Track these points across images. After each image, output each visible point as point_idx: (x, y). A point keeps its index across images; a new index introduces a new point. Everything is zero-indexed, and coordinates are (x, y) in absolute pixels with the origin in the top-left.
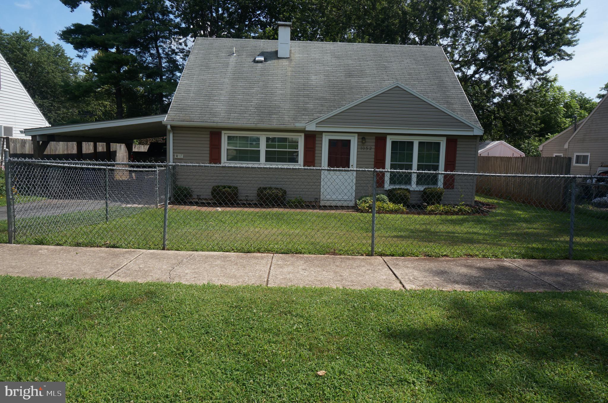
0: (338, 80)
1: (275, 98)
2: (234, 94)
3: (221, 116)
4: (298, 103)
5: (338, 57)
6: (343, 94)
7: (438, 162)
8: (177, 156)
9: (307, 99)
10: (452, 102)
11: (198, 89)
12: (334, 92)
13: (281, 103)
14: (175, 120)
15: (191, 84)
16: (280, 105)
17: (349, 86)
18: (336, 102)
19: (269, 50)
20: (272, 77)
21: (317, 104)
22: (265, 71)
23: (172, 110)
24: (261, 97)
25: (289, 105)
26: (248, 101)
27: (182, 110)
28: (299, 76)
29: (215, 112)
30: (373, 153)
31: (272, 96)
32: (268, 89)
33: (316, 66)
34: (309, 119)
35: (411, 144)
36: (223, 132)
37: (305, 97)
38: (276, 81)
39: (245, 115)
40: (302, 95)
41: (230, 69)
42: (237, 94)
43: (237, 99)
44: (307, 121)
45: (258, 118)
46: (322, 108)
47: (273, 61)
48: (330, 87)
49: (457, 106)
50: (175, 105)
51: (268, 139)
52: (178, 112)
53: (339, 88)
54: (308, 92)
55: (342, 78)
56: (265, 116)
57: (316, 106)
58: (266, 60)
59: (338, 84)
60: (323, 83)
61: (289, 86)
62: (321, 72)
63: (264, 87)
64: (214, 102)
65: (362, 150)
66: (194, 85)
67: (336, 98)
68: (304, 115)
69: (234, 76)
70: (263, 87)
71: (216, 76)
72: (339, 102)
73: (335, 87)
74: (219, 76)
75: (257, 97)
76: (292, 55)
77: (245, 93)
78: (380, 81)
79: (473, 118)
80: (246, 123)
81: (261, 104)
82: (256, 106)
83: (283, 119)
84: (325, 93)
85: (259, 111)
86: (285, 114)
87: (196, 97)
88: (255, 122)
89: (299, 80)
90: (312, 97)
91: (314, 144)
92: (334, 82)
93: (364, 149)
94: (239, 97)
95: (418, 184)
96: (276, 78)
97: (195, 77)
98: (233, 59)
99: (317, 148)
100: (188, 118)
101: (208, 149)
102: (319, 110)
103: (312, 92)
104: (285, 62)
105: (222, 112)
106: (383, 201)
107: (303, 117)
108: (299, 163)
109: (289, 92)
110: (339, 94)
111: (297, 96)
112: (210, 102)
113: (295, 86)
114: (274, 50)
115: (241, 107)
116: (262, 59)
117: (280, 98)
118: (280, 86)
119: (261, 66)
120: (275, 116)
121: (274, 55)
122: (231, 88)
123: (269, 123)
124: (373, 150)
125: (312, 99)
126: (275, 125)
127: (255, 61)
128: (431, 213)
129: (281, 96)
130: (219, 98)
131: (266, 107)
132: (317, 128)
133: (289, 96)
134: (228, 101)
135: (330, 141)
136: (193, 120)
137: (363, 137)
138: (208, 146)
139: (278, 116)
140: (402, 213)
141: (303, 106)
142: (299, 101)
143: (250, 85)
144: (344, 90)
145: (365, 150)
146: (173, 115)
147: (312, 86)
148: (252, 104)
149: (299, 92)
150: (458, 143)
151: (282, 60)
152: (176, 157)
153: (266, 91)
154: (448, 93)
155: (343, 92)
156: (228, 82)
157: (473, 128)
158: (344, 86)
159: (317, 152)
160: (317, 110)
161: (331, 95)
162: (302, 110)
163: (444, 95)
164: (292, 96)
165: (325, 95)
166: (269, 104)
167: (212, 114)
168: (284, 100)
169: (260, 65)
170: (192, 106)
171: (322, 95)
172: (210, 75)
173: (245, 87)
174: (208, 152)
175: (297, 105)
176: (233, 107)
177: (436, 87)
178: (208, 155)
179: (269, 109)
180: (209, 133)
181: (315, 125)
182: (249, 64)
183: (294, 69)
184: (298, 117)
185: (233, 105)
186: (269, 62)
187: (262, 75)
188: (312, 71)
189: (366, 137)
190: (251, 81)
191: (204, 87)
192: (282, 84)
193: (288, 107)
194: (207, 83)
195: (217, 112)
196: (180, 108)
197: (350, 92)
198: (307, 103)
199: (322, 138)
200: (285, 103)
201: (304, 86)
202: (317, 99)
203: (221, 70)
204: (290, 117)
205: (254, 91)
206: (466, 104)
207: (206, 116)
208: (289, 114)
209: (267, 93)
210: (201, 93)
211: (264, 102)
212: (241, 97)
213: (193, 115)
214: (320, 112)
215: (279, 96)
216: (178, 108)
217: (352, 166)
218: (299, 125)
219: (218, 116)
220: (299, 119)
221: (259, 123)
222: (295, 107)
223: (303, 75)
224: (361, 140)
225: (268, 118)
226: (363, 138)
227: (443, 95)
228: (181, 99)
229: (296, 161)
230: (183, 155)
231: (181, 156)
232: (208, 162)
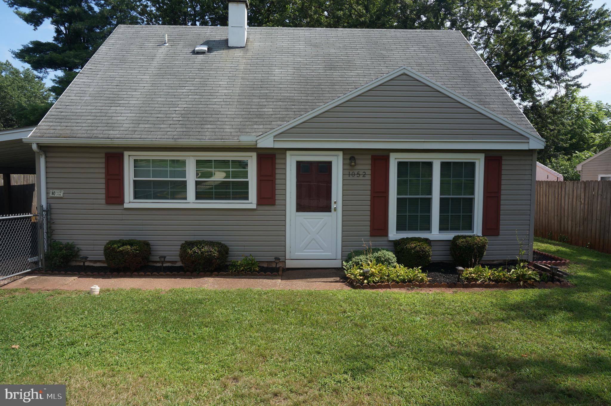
0: (313, 74)
1: (215, 100)
2: (154, 96)
3: (122, 129)
4: (249, 106)
5: (315, 46)
6: (321, 92)
7: (473, 193)
8: (53, 194)
9: (265, 100)
10: (488, 100)
11: (99, 90)
12: (306, 89)
13: (223, 106)
14: (45, 135)
15: (91, 84)
16: (221, 110)
17: (329, 81)
18: (309, 104)
19: (218, 38)
20: (215, 72)
21: (279, 107)
22: (207, 65)
23: (47, 120)
24: (193, 100)
25: (234, 110)
26: (172, 105)
27: (63, 120)
28: (257, 70)
29: (114, 122)
30: (369, 182)
31: (210, 97)
32: (206, 88)
33: (283, 57)
34: (263, 130)
35: (429, 165)
36: (126, 154)
37: (261, 97)
38: (220, 78)
39: (162, 126)
40: (258, 94)
41: (155, 63)
42: (157, 96)
43: (156, 102)
44: (261, 133)
45: (182, 130)
46: (286, 113)
47: (221, 51)
48: (301, 84)
49: (497, 106)
50: (53, 113)
51: (198, 162)
52: (55, 124)
53: (314, 84)
54: (267, 91)
55: (319, 71)
56: (194, 126)
57: (277, 110)
58: (210, 50)
59: (314, 78)
60: (290, 78)
61: (239, 83)
62: (289, 63)
63: (201, 85)
64: (118, 108)
65: (351, 177)
66: (95, 84)
67: (309, 98)
68: (256, 123)
69: (159, 72)
70: (200, 85)
71: (131, 72)
72: (314, 104)
73: (309, 84)
74: (136, 72)
75: (187, 100)
76: (249, 44)
77: (170, 94)
78: (377, 75)
79: (524, 123)
80: (161, 139)
81: (191, 109)
82: (183, 112)
83: (222, 130)
84: (293, 92)
85: (186, 119)
86: (227, 123)
87: (92, 101)
88: (175, 137)
89: (255, 75)
90: (271, 97)
91: (273, 169)
92: (307, 76)
93: (353, 175)
94: (159, 99)
95: (442, 228)
96: (221, 72)
97: (100, 73)
98: (163, 50)
99: (277, 176)
100: (68, 132)
101: (103, 181)
102: (281, 116)
103: (272, 91)
104: (238, 53)
105: (126, 122)
106: (388, 262)
107: (255, 126)
108: (250, 201)
109: (237, 92)
110: (314, 92)
111: (248, 97)
112: (112, 108)
113: (247, 83)
114: (224, 38)
115: (160, 113)
116: (205, 48)
117: (222, 100)
118: (226, 83)
119: (203, 58)
120: (209, 126)
121: (224, 44)
122: (150, 88)
123: (198, 137)
124: (369, 177)
125: (272, 100)
126: (207, 139)
127: (195, 53)
128: (470, 283)
129: (224, 97)
130: (127, 102)
131: (199, 112)
132: (276, 142)
133: (237, 97)
134: (140, 105)
135: (299, 163)
136: (74, 135)
137: (351, 156)
138: (103, 176)
139: (215, 126)
140: (421, 284)
141: (256, 110)
142: (251, 104)
143: (181, 82)
144: (323, 87)
145: (356, 177)
146: (45, 127)
147: (273, 83)
148: (177, 109)
149: (253, 92)
150: (503, 163)
151: (234, 50)
152: (51, 195)
153: (203, 91)
154: (479, 89)
155: (320, 89)
156: (147, 80)
157: (528, 139)
158: (322, 81)
159: (277, 182)
160: (279, 116)
161: (302, 95)
162: (254, 116)
163: (473, 92)
164: (241, 97)
165: (292, 95)
166: (203, 109)
167: (109, 125)
168: (228, 103)
169: (201, 56)
170: (81, 114)
171: (288, 95)
172: (122, 71)
173: (172, 85)
174: (103, 186)
175: (248, 110)
176: (146, 115)
177: (460, 81)
178: (104, 191)
179: (202, 116)
180: (104, 155)
181: (272, 139)
182: (186, 56)
183: (250, 61)
184: (246, 127)
185: (147, 112)
186: (215, 53)
187: (200, 70)
188: (275, 63)
189: (356, 157)
190: (182, 77)
191: (110, 87)
192: (228, 80)
193: (233, 113)
194: (115, 82)
195: (119, 122)
196: (60, 117)
197: (331, 89)
198: (264, 107)
199: (285, 159)
200: (229, 106)
201: (262, 83)
202: (280, 100)
203: (142, 64)
204: (234, 127)
205: (185, 91)
206: (509, 103)
207: (99, 128)
208: (233, 123)
209: (204, 94)
210: (102, 95)
211: (196, 106)
212: (163, 99)
213: (77, 128)
214: (282, 119)
215: (221, 97)
216: (57, 117)
217: (335, 202)
218: (246, 139)
219: (118, 129)
220: (247, 130)
221: (182, 137)
222: (243, 113)
223: (262, 68)
224: (348, 162)
225: (197, 130)
226: (352, 159)
227: (471, 92)
228: (67, 104)
229: (246, 197)
230: (62, 192)
231: (59, 193)
232: (104, 201)
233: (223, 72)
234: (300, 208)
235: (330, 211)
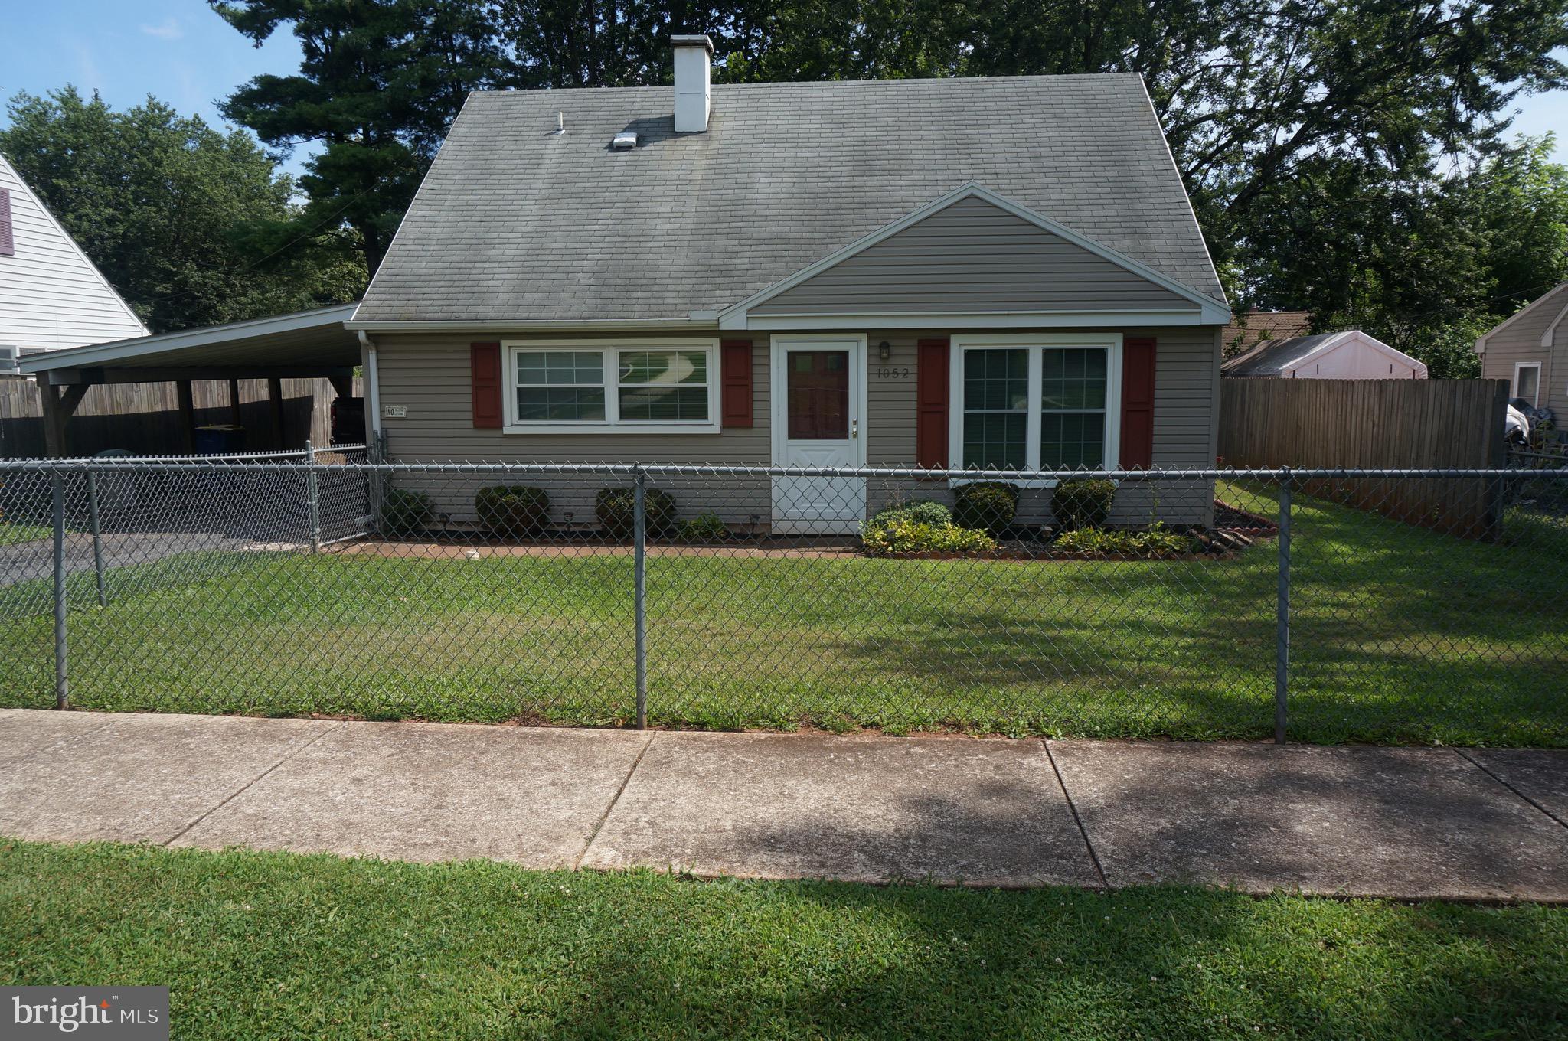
0: (830, 184)
1: (650, 245)
2: (544, 240)
3: (497, 302)
4: (709, 255)
5: (840, 123)
6: (838, 223)
7: (1103, 405)
8: (389, 412)
9: (736, 242)
10: (1150, 230)
11: (452, 230)
12: (813, 218)
13: (664, 256)
14: (378, 317)
15: (436, 219)
16: (660, 262)
17: (856, 200)
18: (814, 247)
19: (656, 113)
20: (650, 188)
21: (760, 254)
22: (635, 173)
23: (375, 290)
24: (612, 245)
25: (682, 262)
26: (576, 257)
27: (402, 290)
28: (725, 181)
29: (485, 289)
30: (914, 387)
31: (642, 238)
32: (634, 221)
33: (776, 150)
34: (730, 299)
35: (1022, 355)
36: (505, 344)
37: (730, 236)
38: (659, 199)
39: (562, 295)
40: (725, 231)
41: (543, 174)
42: (551, 240)
43: (548, 251)
44: (726, 305)
45: (594, 301)
46: (772, 266)
47: (662, 143)
48: (804, 206)
49: (1162, 242)
50: (384, 277)
51: (622, 355)
52: (389, 296)
53: (829, 206)
54: (741, 224)
55: (841, 179)
56: (614, 295)
57: (757, 260)
58: (641, 142)
59: (829, 195)
60: (787, 196)
61: (693, 210)
62: (786, 164)
63: (626, 216)
64: (487, 264)
65: (882, 379)
66: (443, 219)
67: (816, 235)
68: (719, 286)
69: (551, 191)
70: (623, 216)
71: (502, 192)
72: (823, 247)
73: (820, 206)
74: (511, 192)
75: (601, 245)
76: (714, 124)
77: (572, 234)
78: (948, 182)
79: (1205, 275)
80: (561, 318)
81: (609, 263)
82: (596, 268)
83: (660, 301)
84: (788, 223)
85: (600, 282)
86: (669, 287)
87: (443, 253)
88: (585, 314)
89: (723, 192)
90: (748, 236)
91: (749, 366)
92: (817, 190)
93: (886, 374)
94: (554, 245)
96: (660, 188)
97: (449, 197)
98: (555, 144)
99: (756, 379)
100: (413, 309)
101: (469, 390)
102: (763, 272)
103: (751, 224)
104: (692, 145)
105: (502, 289)
106: (935, 521)
107: (718, 293)
108: (710, 421)
109: (689, 226)
110: (825, 223)
111: (708, 237)
112: (478, 265)
113: (708, 208)
114: (666, 113)
115: (556, 272)
116: (631, 139)
117: (662, 244)
118: (669, 210)
119: (628, 158)
120: (640, 294)
121: (664, 128)
122: (537, 223)
123: (622, 314)
124: (913, 378)
125: (749, 242)
126: (636, 318)
127: (614, 148)
128: (1071, 553)
129: (666, 238)
130: (500, 252)
131: (622, 269)
132: (750, 321)
133: (688, 238)
134: (523, 258)
135: (792, 356)
136: (423, 315)
137: (882, 342)
138: (469, 381)
139: (648, 294)
141: (721, 261)
142: (713, 249)
143: (590, 211)
144: (843, 211)
145: (890, 378)
146: (376, 303)
147: (754, 207)
148: (585, 263)
149: (717, 225)
150: (1159, 349)
151: (685, 138)
152: (387, 415)
153: (629, 227)
154: (1140, 207)
155: (838, 217)
156: (532, 208)
157: (1199, 306)
158: (845, 200)
159: (756, 387)
160: (759, 272)
161: (804, 229)
162: (716, 274)
163: (1129, 213)
164: (695, 237)
165: (787, 229)
166: (629, 263)
167: (476, 296)
168: (673, 250)
169: (623, 155)
170: (428, 278)
171: (779, 229)
172: (487, 192)
173: (575, 217)
174: (469, 398)
175: (707, 262)
176: (534, 276)
177: (1108, 190)
178: (470, 407)
179: (627, 275)
180: (468, 347)
181: (744, 315)
182: (597, 155)
183: (714, 162)
184: (702, 294)
185: (536, 270)
186: (650, 147)
187: (624, 184)
188: (760, 165)
189: (892, 343)
190: (593, 200)
191: (469, 224)
192: (674, 204)
193: (681, 268)
194: (478, 213)
195: (491, 289)
196: (396, 284)
197: (857, 217)
198: (734, 255)
199: (768, 348)
200: (674, 256)
201: (734, 208)
202: (763, 241)
203: (520, 176)
204: (681, 294)
205: (597, 227)
206: (1190, 236)
207: (460, 302)
208: (680, 287)
209: (630, 233)
210: (458, 241)
211: (619, 257)
212: (560, 246)
213: (424, 302)
214: (765, 278)
215: (660, 238)
216: (390, 284)
217: (855, 423)
218: (701, 317)
219: (490, 302)
220: (703, 300)
221: (596, 314)
222: (698, 268)
223: (737, 175)
224: (876, 351)
225: (620, 301)
226: (885, 346)
227: (1124, 213)
228: (404, 259)
229: (701, 413)
230: (405, 408)
231: (399, 412)
232: (470, 424)
233: (664, 188)
234: (795, 433)
235: (846, 437)
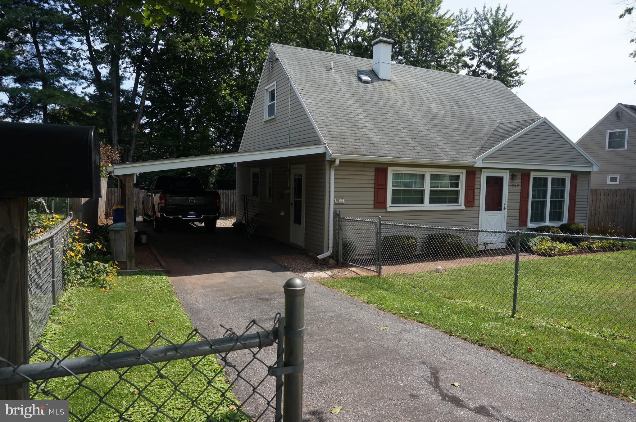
2: (376, 121)
3: (387, 149)
5: (431, 84)
7: (564, 198)
8: (336, 201)
9: (447, 130)
11: (331, 111)
13: (428, 133)
14: (345, 153)
15: (318, 105)
16: (430, 136)
23: (326, 138)
24: (405, 126)
25: (438, 136)
26: (397, 131)
27: (339, 139)
30: (520, 191)
31: (413, 125)
32: (402, 116)
35: (546, 180)
36: (390, 168)
37: (443, 127)
38: (402, 108)
39: (409, 148)
40: (439, 125)
41: (343, 88)
43: (383, 127)
47: (379, 82)
50: (324, 132)
51: (432, 176)
52: (340, 142)
56: (428, 149)
58: (373, 81)
64: (364, 130)
66: (322, 105)
68: (460, 148)
69: (355, 98)
70: (396, 114)
71: (335, 95)
74: (338, 96)
75: (401, 126)
77: (385, 119)
81: (412, 135)
82: (410, 137)
83: (447, 153)
84: (456, 124)
85: (417, 143)
86: (444, 147)
87: (339, 123)
90: (449, 127)
91: (474, 181)
93: (513, 186)
94: (383, 124)
95: (550, 220)
96: (397, 103)
97: (313, 94)
98: (336, 76)
99: (476, 187)
100: (354, 149)
101: (373, 190)
104: (391, 85)
105: (383, 143)
107: (463, 151)
108: (460, 204)
111: (436, 127)
112: (360, 130)
115: (396, 137)
116: (368, 78)
118: (410, 113)
119: (374, 87)
120: (437, 149)
122: (365, 113)
124: (520, 187)
125: (452, 130)
127: (362, 81)
129: (422, 125)
130: (363, 125)
132: (483, 164)
133: (429, 126)
134: (376, 129)
135: (488, 178)
136: (362, 153)
138: (373, 186)
139: (440, 150)
140: (577, 252)
141: (450, 138)
142: (442, 132)
143: (381, 110)
146: (334, 145)
148: (403, 134)
149: (433, 122)
150: (578, 179)
151: (386, 82)
153: (403, 119)
156: (355, 105)
157: (593, 165)
159: (476, 190)
161: (464, 127)
162: (454, 143)
169: (370, 86)
172: (328, 94)
173: (378, 112)
174: (373, 194)
176: (389, 138)
178: (372, 198)
180: (374, 169)
181: (482, 161)
182: (357, 83)
183: (406, 94)
184: (458, 151)
187: (382, 99)
190: (377, 105)
191: (336, 109)
194: (334, 104)
195: (378, 143)
198: (452, 135)
199: (481, 174)
200: (432, 134)
203: (334, 89)
204: (451, 150)
205: (391, 118)
207: (372, 148)
208: (448, 147)
209: (406, 121)
210: (339, 117)
211: (413, 132)
213: (356, 146)
216: (331, 136)
217: (504, 204)
218: (470, 161)
219: (384, 148)
222: (445, 139)
224: (511, 177)
226: (513, 175)
229: (457, 201)
230: (344, 199)
231: (341, 200)
232: (372, 206)
